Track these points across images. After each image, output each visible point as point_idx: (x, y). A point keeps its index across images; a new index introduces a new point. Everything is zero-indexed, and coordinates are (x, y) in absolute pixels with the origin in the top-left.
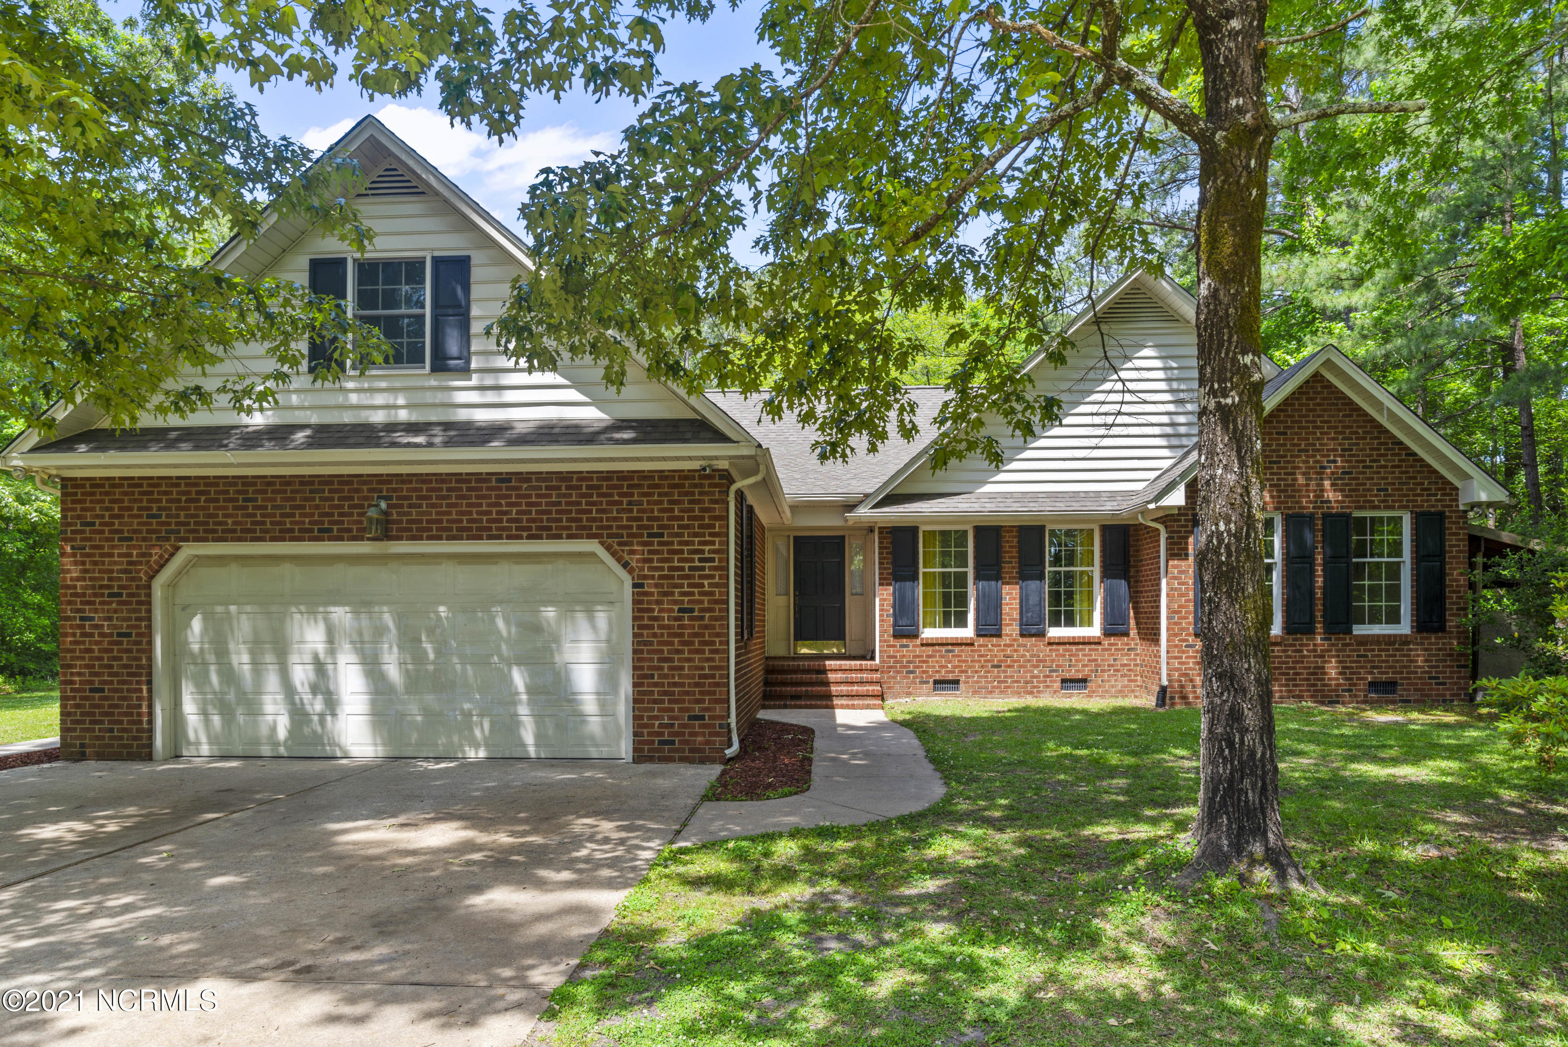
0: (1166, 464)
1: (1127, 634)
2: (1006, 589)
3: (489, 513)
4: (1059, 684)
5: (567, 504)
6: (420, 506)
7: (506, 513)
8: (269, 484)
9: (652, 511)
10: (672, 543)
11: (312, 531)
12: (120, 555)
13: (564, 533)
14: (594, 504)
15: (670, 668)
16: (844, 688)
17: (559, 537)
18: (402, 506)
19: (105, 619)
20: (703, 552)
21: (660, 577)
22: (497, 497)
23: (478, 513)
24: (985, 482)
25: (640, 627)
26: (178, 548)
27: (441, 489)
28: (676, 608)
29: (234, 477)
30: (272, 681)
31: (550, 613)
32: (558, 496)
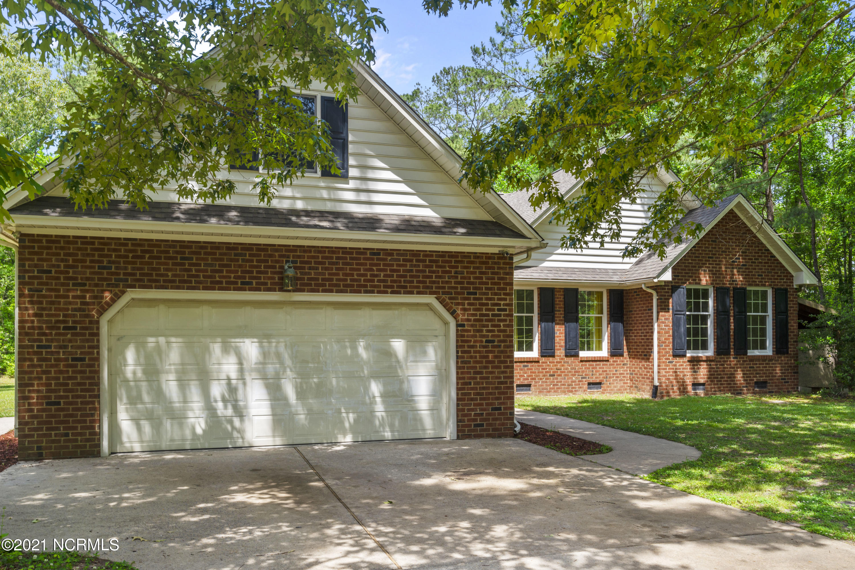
1: (622, 355)
2: (557, 327)
3: (365, 275)
4: (586, 386)
5: (417, 271)
6: (317, 269)
7: (376, 276)
8: (202, 248)
9: (470, 278)
10: (481, 299)
11: (236, 283)
12: (74, 297)
13: (415, 291)
14: (434, 272)
15: (481, 378)
17: (411, 293)
18: (304, 268)
19: (61, 347)
20: (499, 305)
21: (475, 320)
22: (371, 265)
23: (358, 275)
24: (545, 260)
25: (463, 352)
26: (123, 292)
27: (332, 258)
28: (484, 340)
29: (173, 241)
32: (411, 266)
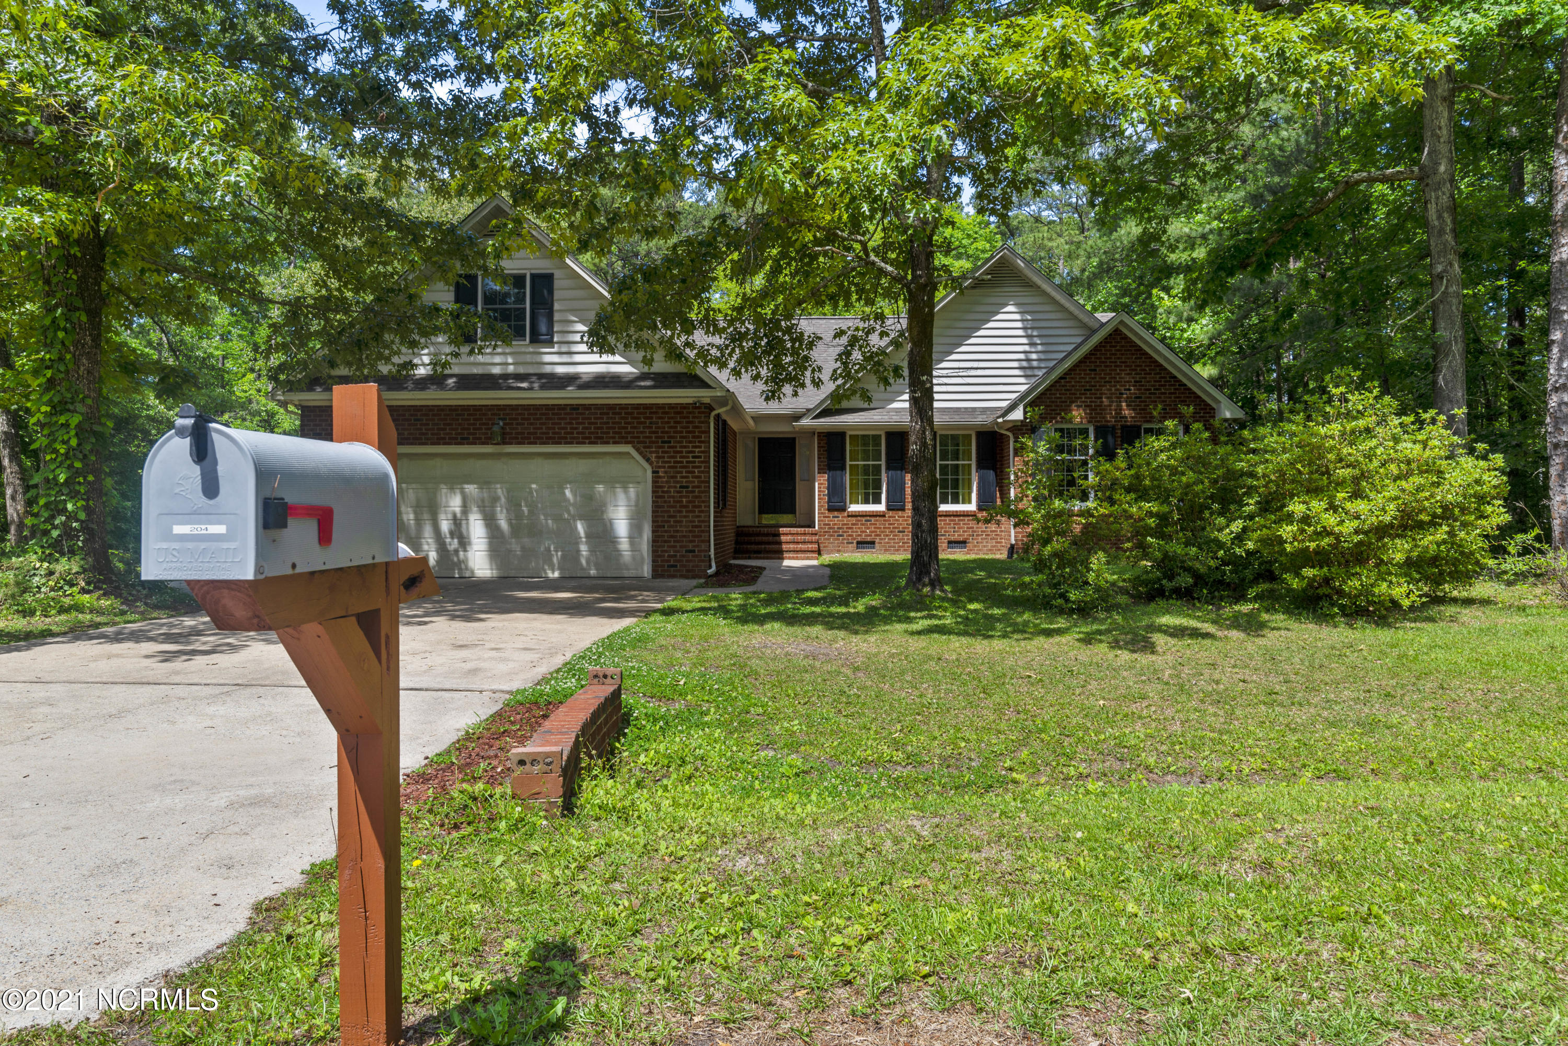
0: (1023, 388)
2: (906, 476)
3: (565, 428)
4: (946, 545)
5: (613, 423)
6: (524, 424)
7: (576, 429)
8: (430, 410)
9: (664, 428)
10: (676, 447)
11: (457, 439)
13: (611, 441)
14: (629, 423)
15: (674, 522)
16: (792, 546)
17: (609, 443)
18: (512, 424)
20: (694, 452)
21: (669, 467)
22: (571, 419)
23: (559, 429)
24: (894, 401)
25: (657, 497)
27: (535, 414)
28: (678, 485)
29: (409, 406)
30: (428, 531)
31: (600, 488)
32: (607, 418)
